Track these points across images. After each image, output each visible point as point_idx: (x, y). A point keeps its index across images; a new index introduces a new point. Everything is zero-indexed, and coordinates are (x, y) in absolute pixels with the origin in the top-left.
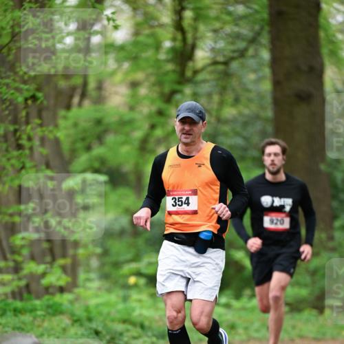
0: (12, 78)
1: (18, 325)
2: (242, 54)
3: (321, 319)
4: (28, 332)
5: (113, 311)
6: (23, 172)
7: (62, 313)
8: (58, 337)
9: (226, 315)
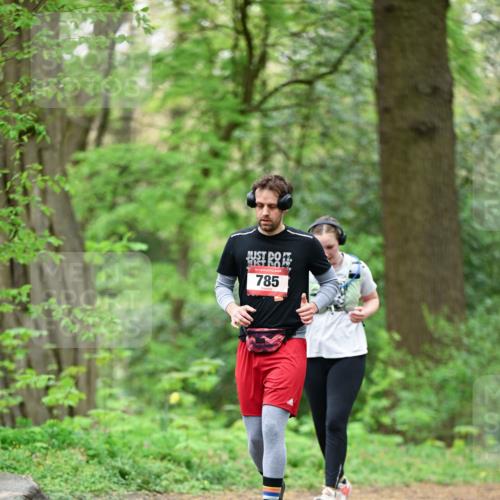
1: (8, 463)
3: (449, 453)
4: (23, 472)
5: (146, 442)
6: (16, 239)
7: (71, 445)
8: (66, 481)
9: (310, 448)
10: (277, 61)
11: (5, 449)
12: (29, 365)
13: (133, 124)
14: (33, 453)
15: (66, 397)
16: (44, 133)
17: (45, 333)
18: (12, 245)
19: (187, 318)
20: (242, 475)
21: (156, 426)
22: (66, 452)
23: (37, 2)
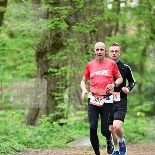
0: (84, 23)
1: (87, 134)
5: (130, 128)
11: (86, 130)
13: (126, 29)
16: (98, 31)
19: (143, 89)
21: (133, 123)
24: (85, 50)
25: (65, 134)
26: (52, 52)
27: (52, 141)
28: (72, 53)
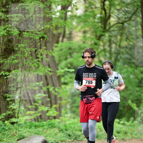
1: (37, 132)
2: (130, 19)
4: (41, 135)
5: (76, 126)
6: (39, 68)
7: (55, 127)
8: (53, 137)
9: (123, 128)
10: (113, 17)
11: (36, 128)
12: (43, 104)
13: (72, 35)
14: (44, 129)
15: (53, 114)
16: (46, 37)
17: (47, 95)
18: (37, 70)
20: (103, 136)
22: (53, 129)
23: (45, 1)
24: (35, 55)
25: (16, 133)
26: (4, 56)
27: (4, 139)
28: (23, 57)
